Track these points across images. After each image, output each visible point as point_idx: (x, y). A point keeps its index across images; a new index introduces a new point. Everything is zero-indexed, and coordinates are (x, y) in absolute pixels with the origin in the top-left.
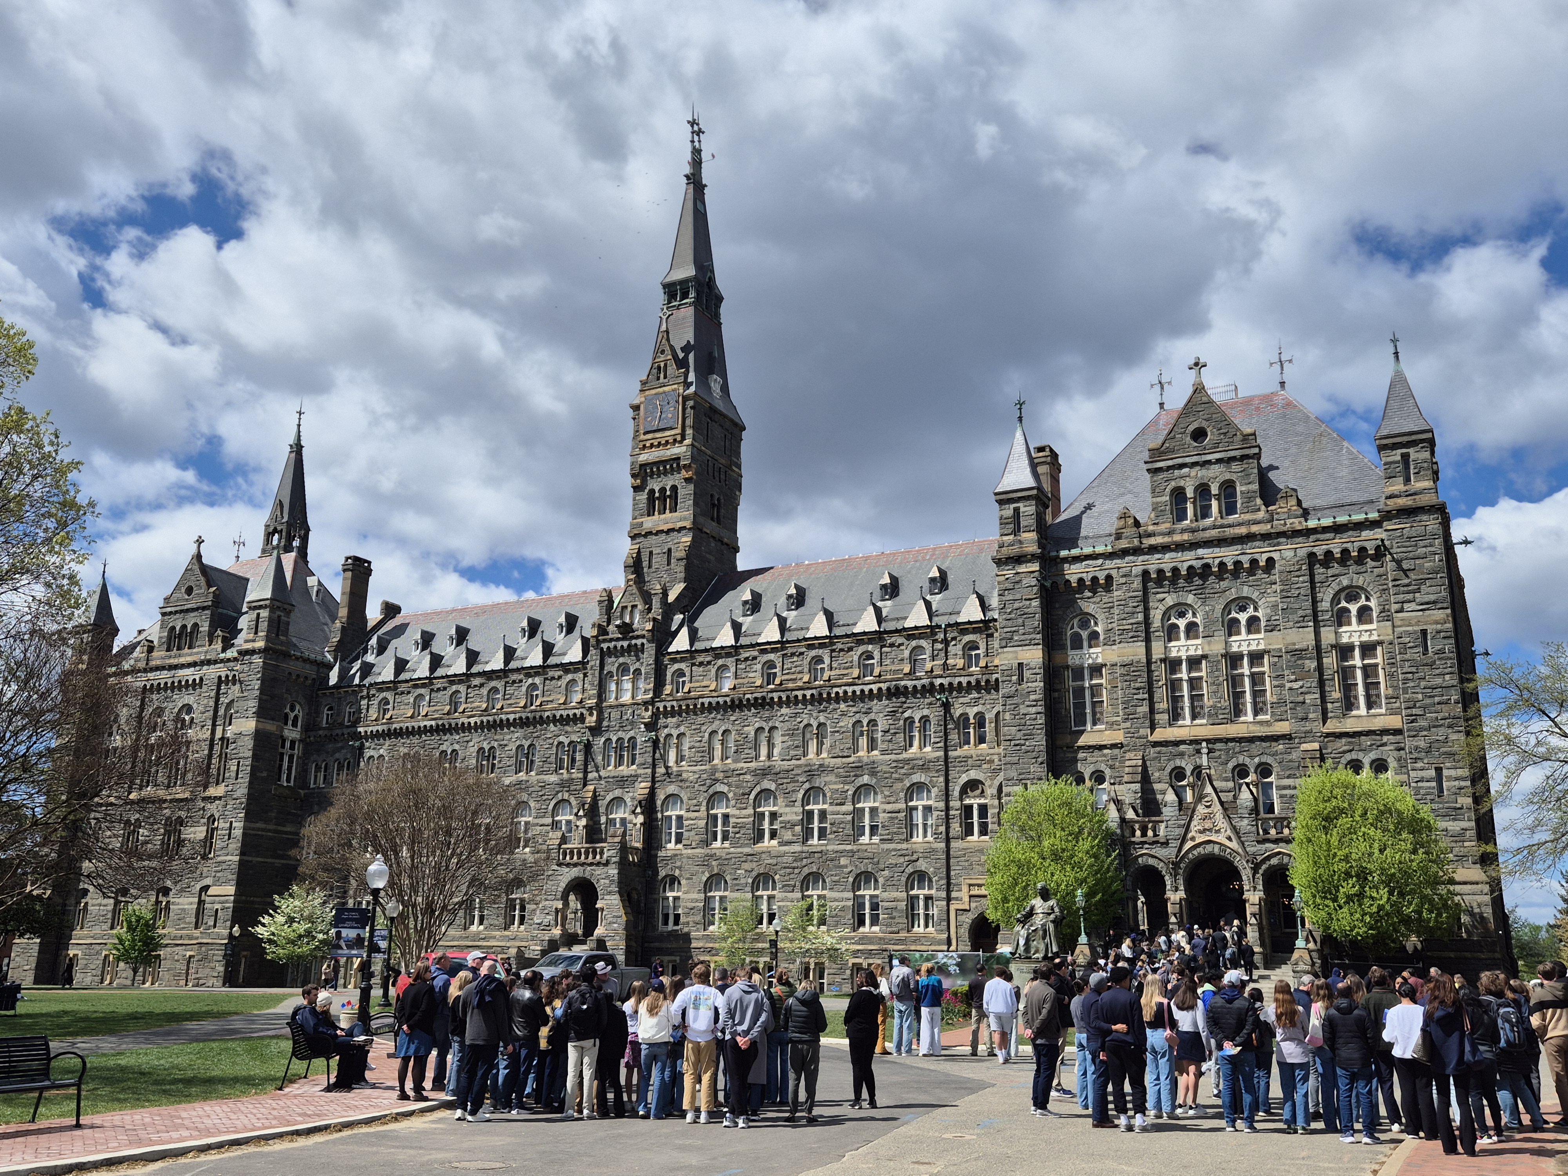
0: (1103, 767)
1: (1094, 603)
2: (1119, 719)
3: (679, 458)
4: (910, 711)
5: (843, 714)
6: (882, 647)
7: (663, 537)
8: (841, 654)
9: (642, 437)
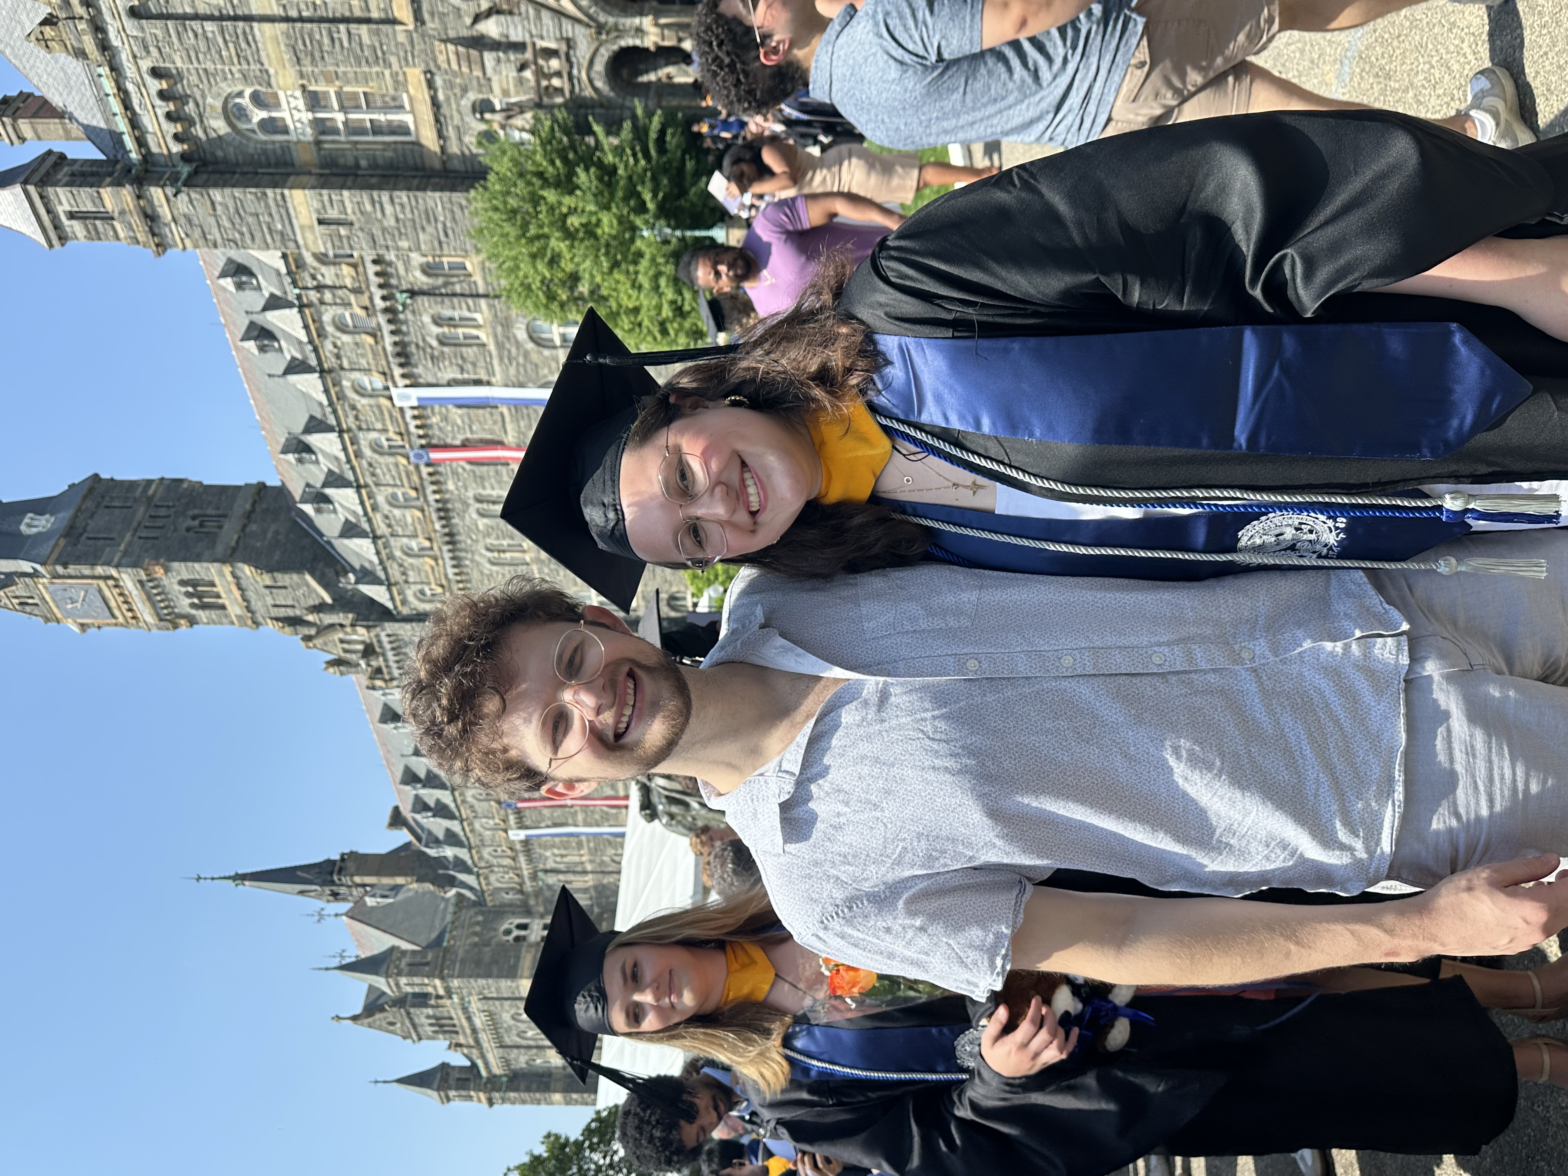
0: (466, 103)
1: (204, 97)
2: (387, 73)
3: (141, 582)
4: (428, 339)
5: (445, 419)
6: (342, 368)
7: (250, 594)
8: (361, 417)
9: (121, 620)
